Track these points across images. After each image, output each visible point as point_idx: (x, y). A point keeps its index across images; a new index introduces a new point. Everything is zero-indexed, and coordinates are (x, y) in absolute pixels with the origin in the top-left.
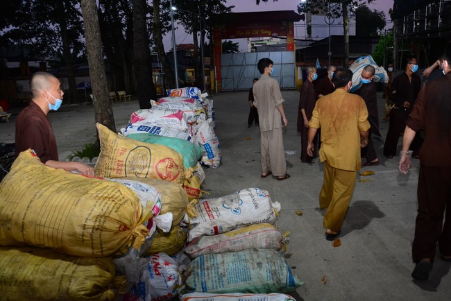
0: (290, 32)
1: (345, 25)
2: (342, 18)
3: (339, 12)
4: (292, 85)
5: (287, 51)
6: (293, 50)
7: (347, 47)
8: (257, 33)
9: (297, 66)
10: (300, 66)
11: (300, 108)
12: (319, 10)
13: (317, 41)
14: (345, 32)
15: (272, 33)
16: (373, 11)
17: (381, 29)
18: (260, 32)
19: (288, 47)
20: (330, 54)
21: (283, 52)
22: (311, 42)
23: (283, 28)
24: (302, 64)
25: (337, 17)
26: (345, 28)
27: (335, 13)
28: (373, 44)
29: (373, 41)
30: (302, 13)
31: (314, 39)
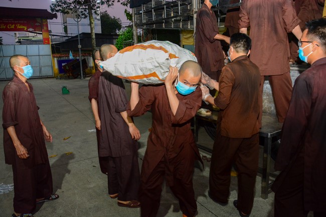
0: (45, 28)
1: (91, 24)
2: (88, 18)
3: (86, 13)
4: (50, 73)
5: (44, 44)
6: (48, 43)
7: (94, 42)
8: (13, 27)
9: (54, 57)
10: (57, 57)
11: (5, 128)
12: (69, 11)
13: (72, 37)
14: (92, 29)
15: (28, 28)
16: (113, 18)
17: (119, 30)
18: (15, 27)
19: (44, 41)
20: (80, 46)
21: (40, 45)
22: (67, 38)
23: (38, 24)
24: (58, 55)
25: (84, 18)
26: (91, 26)
27: (83, 15)
28: (114, 40)
29: (114, 37)
30: (54, 13)
31: (70, 35)
